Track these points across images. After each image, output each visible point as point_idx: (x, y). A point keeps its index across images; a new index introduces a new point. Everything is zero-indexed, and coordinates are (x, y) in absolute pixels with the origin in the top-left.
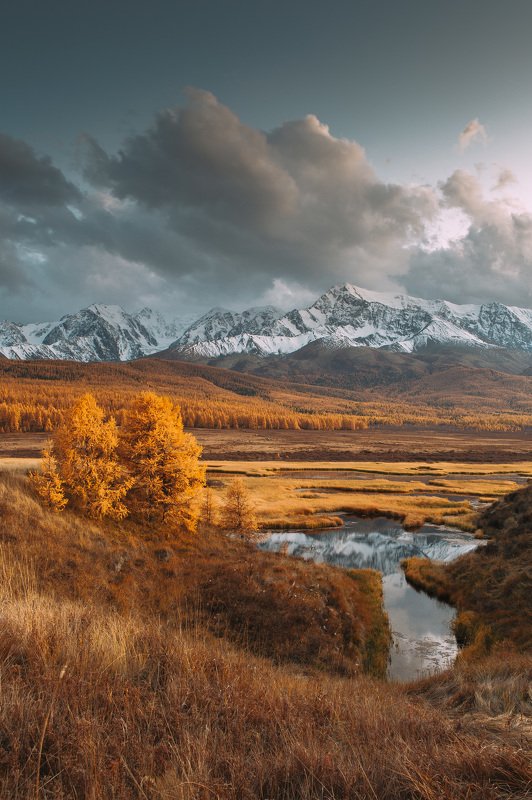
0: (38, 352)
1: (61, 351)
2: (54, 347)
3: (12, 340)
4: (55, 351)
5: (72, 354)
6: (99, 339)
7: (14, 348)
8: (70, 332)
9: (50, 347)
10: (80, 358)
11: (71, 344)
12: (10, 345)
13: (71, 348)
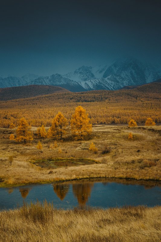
0: (99, 83)
1: (112, 81)
2: (108, 79)
3: (86, 77)
4: (109, 81)
5: (118, 82)
6: (133, 71)
7: (87, 82)
8: (117, 69)
9: (106, 79)
10: (123, 84)
11: (117, 76)
12: (85, 80)
13: (118, 78)
